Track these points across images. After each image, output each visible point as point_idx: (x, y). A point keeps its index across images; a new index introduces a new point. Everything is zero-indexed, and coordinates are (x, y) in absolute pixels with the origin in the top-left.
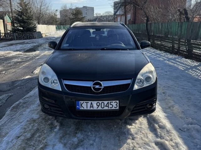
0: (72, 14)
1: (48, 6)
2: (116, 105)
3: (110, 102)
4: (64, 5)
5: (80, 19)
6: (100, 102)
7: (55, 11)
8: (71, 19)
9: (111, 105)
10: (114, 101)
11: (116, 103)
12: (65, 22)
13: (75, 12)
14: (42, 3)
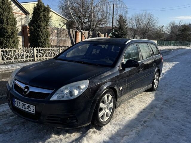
0: (179, 30)
1: (155, 23)
2: (33, 109)
3: (30, 106)
4: (173, 21)
5: (186, 35)
6: (24, 103)
7: (161, 27)
8: (177, 35)
9: (30, 109)
10: (32, 106)
11: (33, 108)
12: (171, 37)
13: (182, 28)
14: (149, 20)
